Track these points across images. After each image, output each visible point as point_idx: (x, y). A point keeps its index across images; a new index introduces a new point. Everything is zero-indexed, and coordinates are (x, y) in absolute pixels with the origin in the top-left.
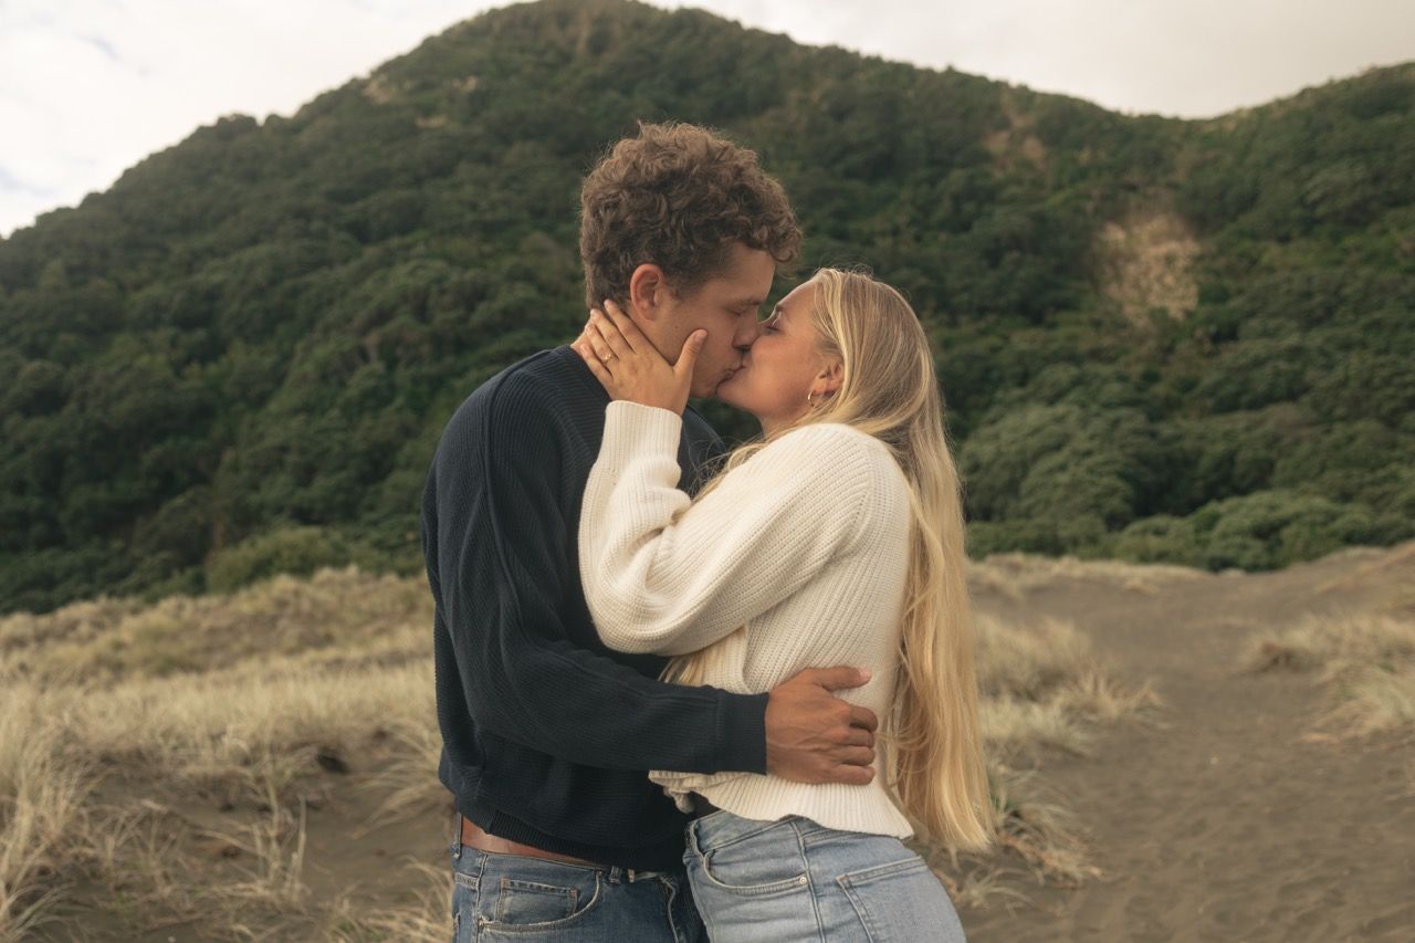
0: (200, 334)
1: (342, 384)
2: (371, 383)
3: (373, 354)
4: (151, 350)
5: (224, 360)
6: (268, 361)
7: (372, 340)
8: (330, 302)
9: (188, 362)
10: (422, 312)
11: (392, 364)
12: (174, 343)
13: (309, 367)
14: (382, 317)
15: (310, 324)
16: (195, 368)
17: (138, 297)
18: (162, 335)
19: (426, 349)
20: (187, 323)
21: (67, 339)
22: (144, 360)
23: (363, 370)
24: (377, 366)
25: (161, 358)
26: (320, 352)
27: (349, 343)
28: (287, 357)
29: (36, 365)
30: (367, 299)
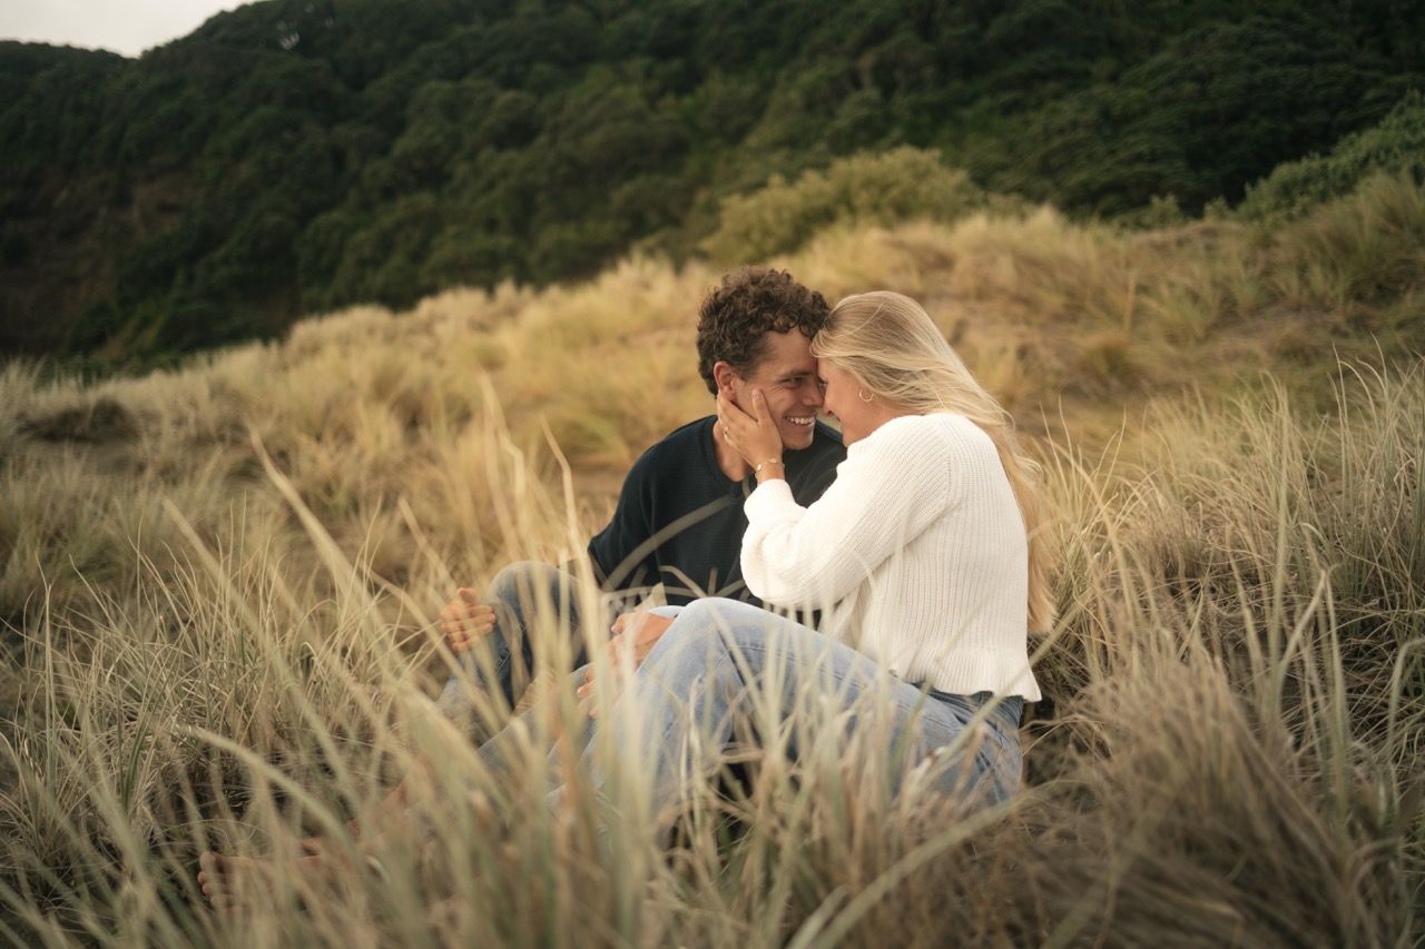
0: (676, 64)
1: (831, 115)
2: (864, 112)
3: (867, 79)
4: (626, 80)
5: (701, 91)
6: (748, 90)
7: (867, 61)
8: (818, 23)
9: (661, 93)
10: (926, 29)
11: (888, 89)
12: (648, 74)
13: (794, 95)
14: (879, 34)
15: (795, 50)
16: (669, 99)
17: (613, 27)
18: (636, 65)
19: (929, 72)
20: (662, 52)
21: (543, 69)
22: (618, 91)
23: (855, 97)
24: (871, 93)
25: (635, 90)
26: (807, 78)
27: (840, 66)
28: (768, 86)
29: (510, 95)
30: (861, 15)
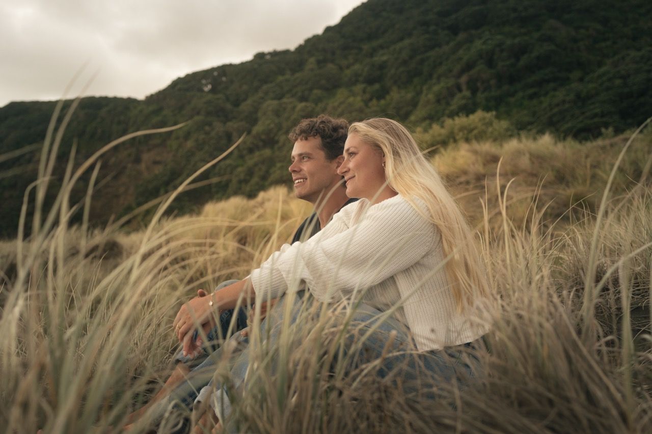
0: (377, 86)
1: (448, 104)
2: (464, 102)
3: (464, 87)
4: (354, 95)
5: (388, 97)
6: (410, 96)
7: (464, 79)
8: (441, 64)
9: (371, 99)
10: (490, 63)
11: (474, 91)
12: (364, 92)
13: (431, 96)
14: (469, 67)
15: (430, 76)
16: (374, 101)
17: (348, 72)
18: (359, 88)
19: (493, 82)
20: (370, 81)
21: (317, 92)
22: (351, 99)
23: (459, 95)
24: (467, 93)
25: (359, 98)
26: (436, 88)
27: (451, 82)
28: (419, 93)
29: (303, 104)
30: (461, 59)
